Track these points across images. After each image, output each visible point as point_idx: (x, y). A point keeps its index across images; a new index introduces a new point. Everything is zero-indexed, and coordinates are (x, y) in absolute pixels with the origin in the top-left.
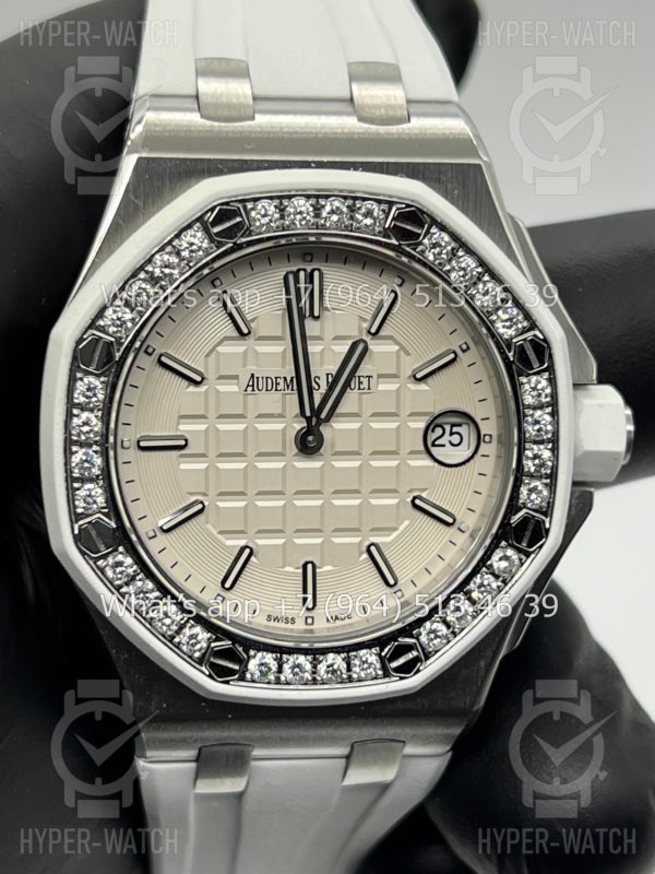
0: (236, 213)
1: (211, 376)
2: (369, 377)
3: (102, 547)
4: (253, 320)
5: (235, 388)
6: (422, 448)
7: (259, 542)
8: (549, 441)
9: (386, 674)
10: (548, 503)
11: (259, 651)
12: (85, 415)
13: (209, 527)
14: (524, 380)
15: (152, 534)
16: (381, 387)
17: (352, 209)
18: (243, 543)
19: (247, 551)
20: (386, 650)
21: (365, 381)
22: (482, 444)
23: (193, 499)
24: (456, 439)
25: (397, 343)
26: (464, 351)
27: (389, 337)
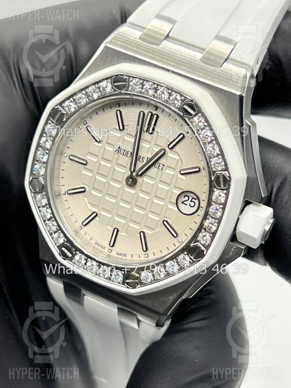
0: (125, 80)
1: (104, 141)
2: (164, 165)
3: (37, 189)
4: (126, 126)
5: (112, 150)
6: (175, 202)
7: (102, 213)
8: (217, 219)
9: (124, 283)
10: (208, 244)
11: (80, 253)
13: (85, 199)
14: (215, 190)
15: (64, 193)
16: (167, 171)
17: (170, 94)
18: (95, 210)
19: (95, 214)
21: (161, 166)
22: (199, 210)
23: (82, 186)
24: (192, 204)
25: (179, 155)
26: (204, 169)
27: (177, 153)
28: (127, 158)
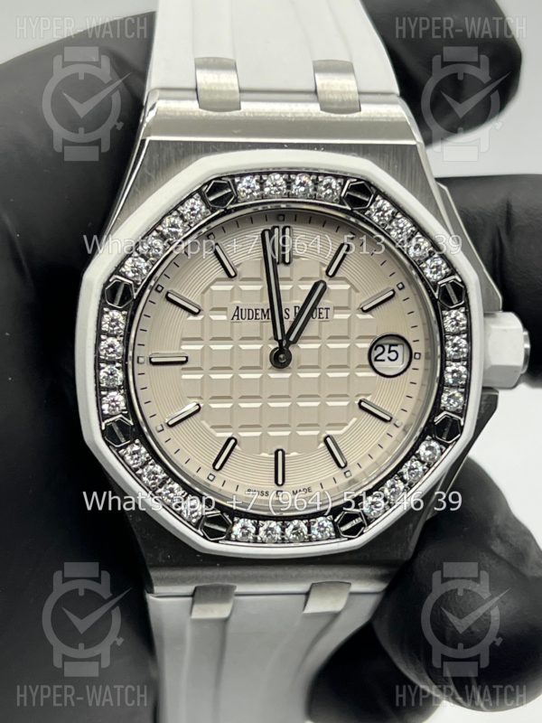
0: (226, 186)
1: (206, 308)
2: (327, 309)
3: (123, 440)
4: (238, 265)
5: (224, 318)
6: (367, 363)
7: (242, 434)
8: (464, 359)
9: (338, 536)
10: (463, 407)
11: (241, 518)
12: (110, 340)
13: (204, 422)
14: (445, 313)
15: (160, 428)
16: (336, 316)
17: (316, 183)
18: (229, 435)
19: (233, 442)
20: (338, 518)
21: (324, 312)
22: (414, 361)
24: (393, 355)
25: (348, 282)
26: (400, 289)
27: (343, 279)
28: (258, 322)
